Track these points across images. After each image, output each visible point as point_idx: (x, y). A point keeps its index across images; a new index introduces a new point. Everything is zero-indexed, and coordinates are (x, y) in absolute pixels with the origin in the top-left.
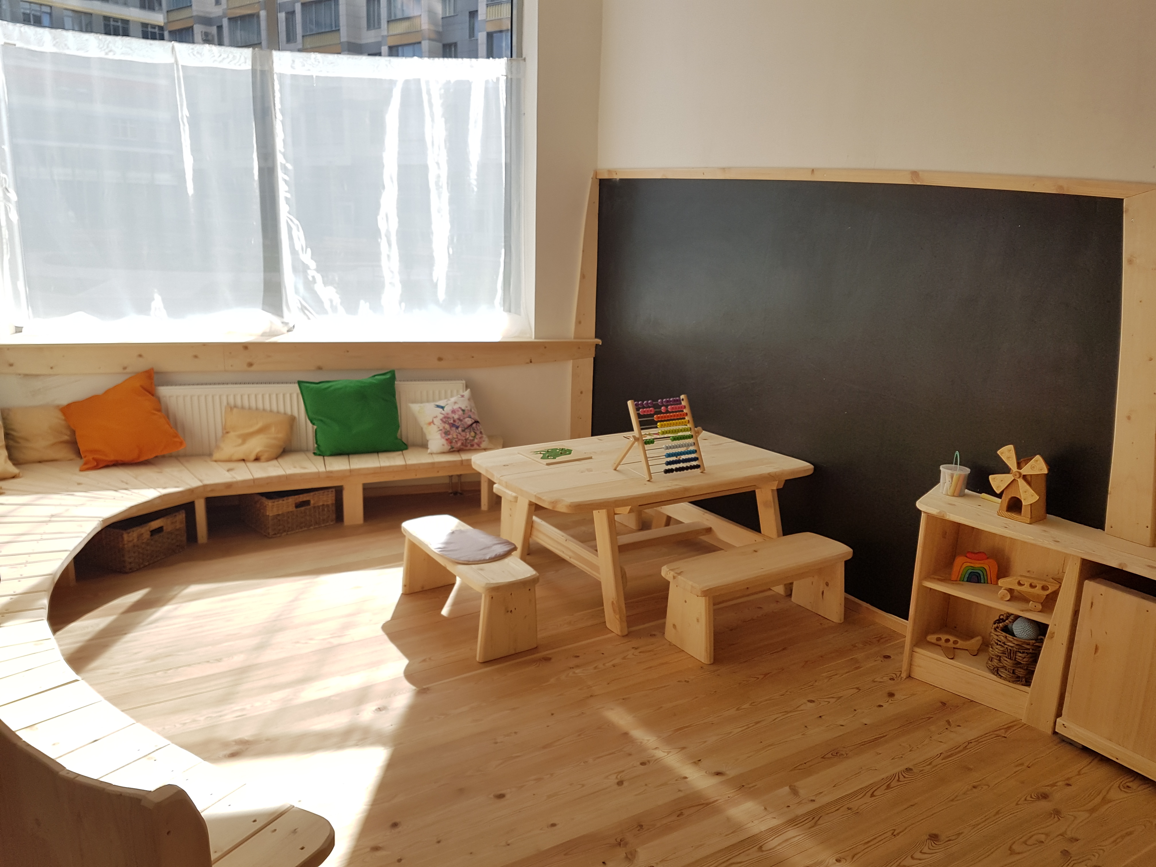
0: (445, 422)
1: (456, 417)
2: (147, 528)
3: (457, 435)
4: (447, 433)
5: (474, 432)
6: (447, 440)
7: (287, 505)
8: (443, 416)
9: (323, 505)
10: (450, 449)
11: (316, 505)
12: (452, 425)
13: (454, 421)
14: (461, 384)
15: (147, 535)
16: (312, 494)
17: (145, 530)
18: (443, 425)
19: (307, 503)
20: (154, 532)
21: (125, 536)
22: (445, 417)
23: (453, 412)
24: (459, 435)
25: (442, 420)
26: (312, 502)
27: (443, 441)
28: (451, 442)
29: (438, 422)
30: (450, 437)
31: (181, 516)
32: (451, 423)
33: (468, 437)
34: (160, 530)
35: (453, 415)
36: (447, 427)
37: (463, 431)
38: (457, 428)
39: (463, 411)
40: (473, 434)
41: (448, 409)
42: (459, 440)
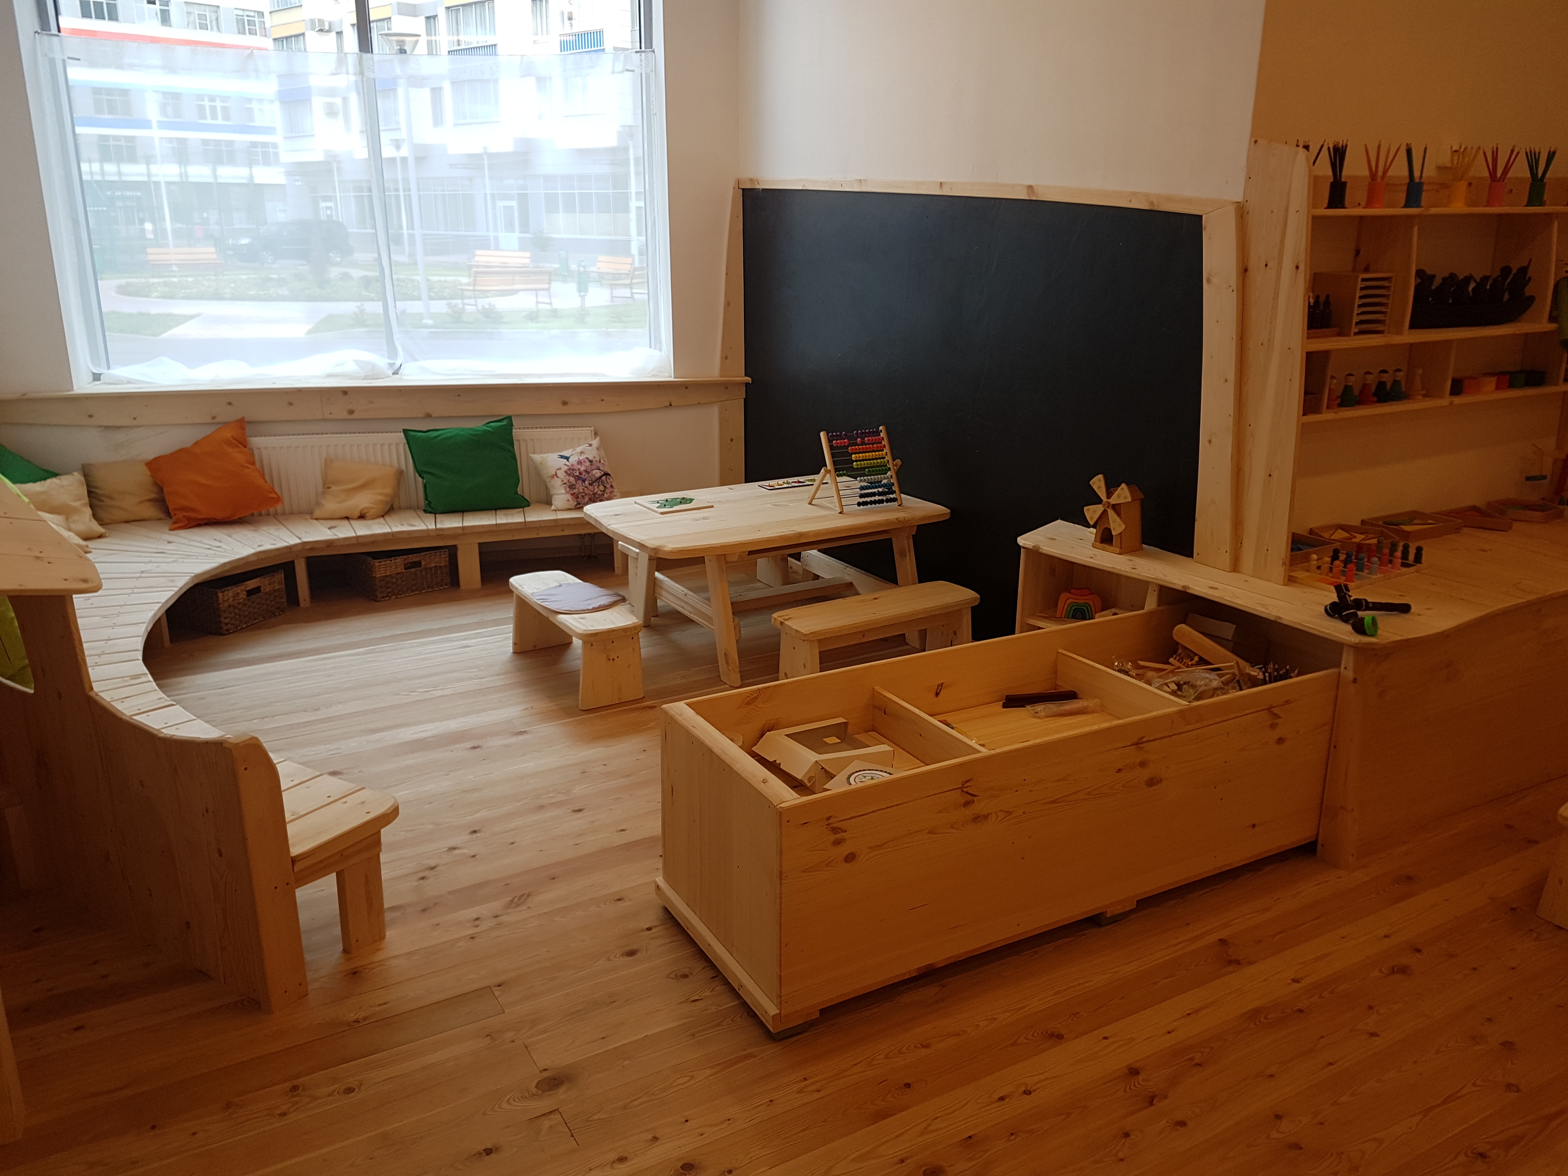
0: (569, 475)
1: (582, 468)
2: (243, 587)
3: (583, 489)
4: (572, 487)
6: (572, 494)
7: (396, 566)
8: (567, 468)
9: (436, 567)
10: (576, 505)
11: (428, 566)
12: (578, 478)
13: (580, 473)
14: (587, 431)
15: (243, 595)
16: (423, 554)
17: (241, 590)
18: (568, 477)
19: (417, 564)
20: (250, 593)
21: (220, 595)
22: (569, 469)
23: (579, 463)
24: (586, 489)
25: (566, 472)
26: (423, 563)
27: (569, 497)
28: (577, 498)
29: (561, 474)
30: (574, 491)
31: (280, 576)
32: (577, 476)
33: (596, 491)
34: (257, 590)
35: (579, 466)
36: (572, 479)
37: (591, 484)
38: (584, 481)
39: (591, 461)
40: (602, 488)
41: (573, 460)
42: (586, 494)
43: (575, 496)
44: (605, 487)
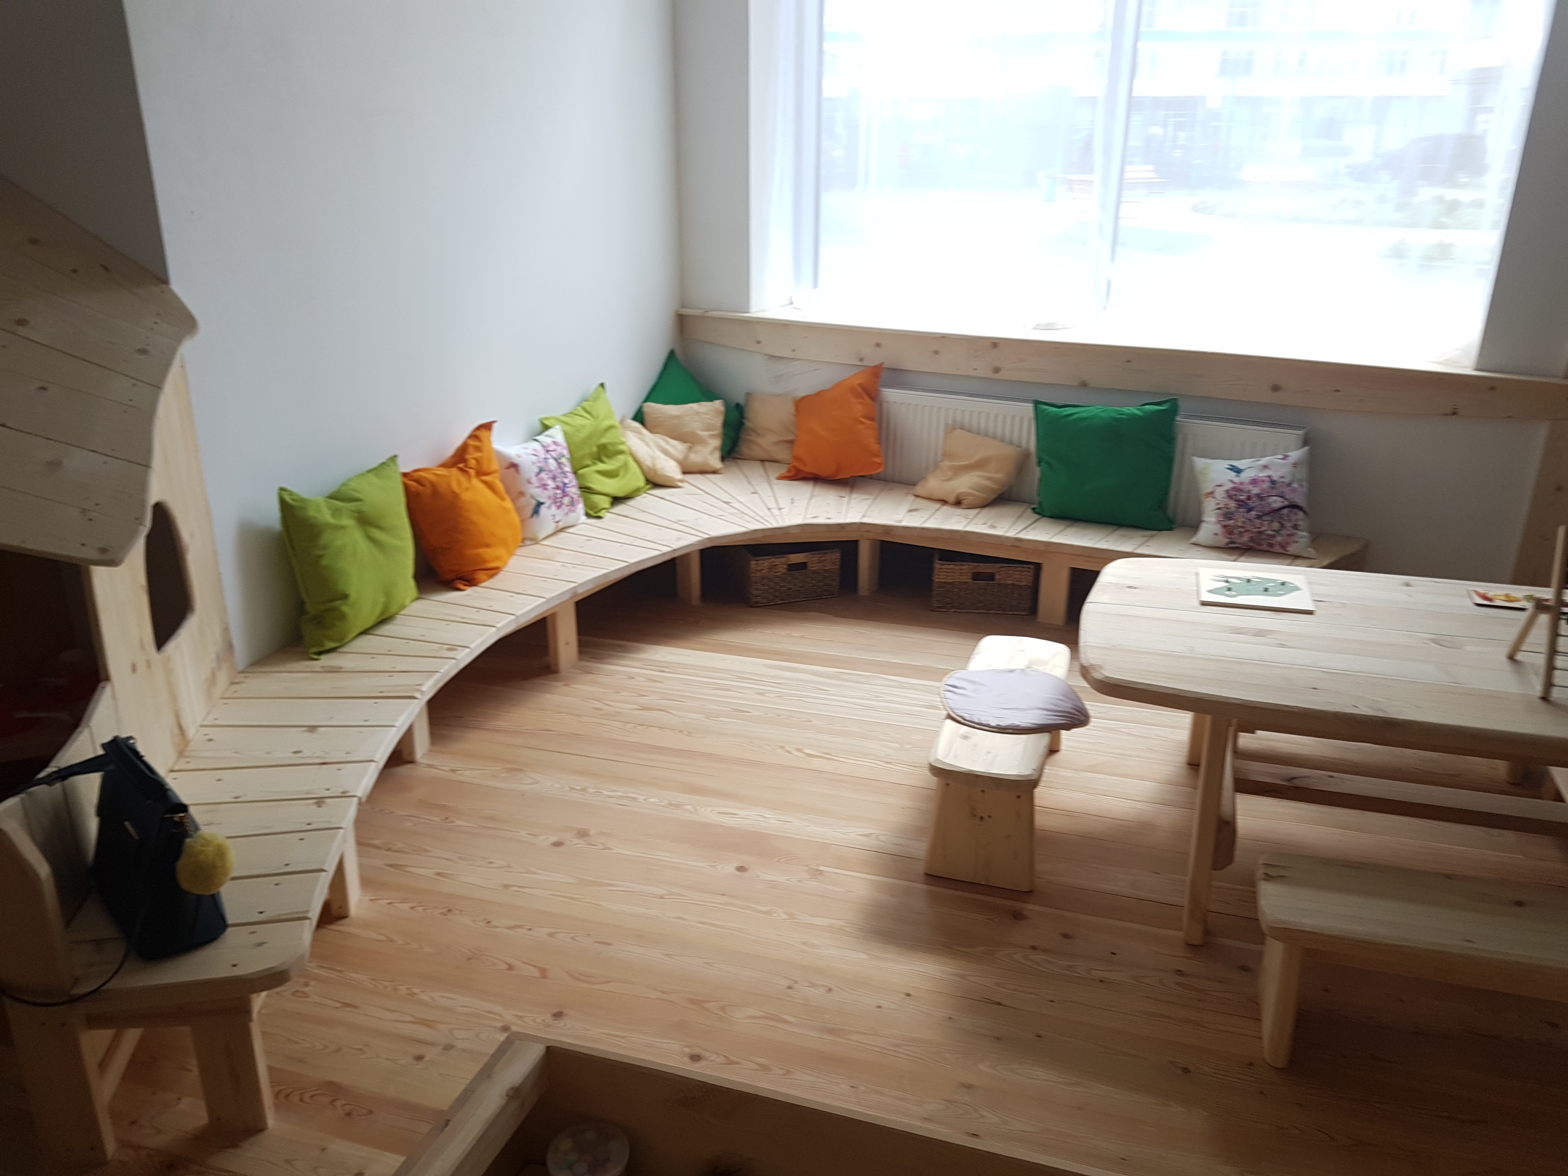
0: (1230, 497)
1: (1255, 491)
2: (783, 560)
3: (1244, 523)
4: (1228, 515)
5: (1280, 523)
6: (1225, 527)
7: (961, 573)
8: (1232, 485)
9: (1013, 585)
10: (1228, 544)
11: (1003, 582)
12: (1241, 504)
13: (1249, 498)
14: (1293, 436)
15: (782, 569)
16: (999, 565)
17: (781, 563)
18: (1227, 501)
19: (991, 577)
20: (792, 567)
21: (753, 563)
22: (1234, 489)
23: (1254, 482)
24: (1248, 522)
25: (1227, 491)
26: (997, 577)
27: (1218, 529)
28: (1231, 533)
29: (1220, 493)
30: (1231, 522)
31: (835, 556)
32: (1242, 501)
33: (1263, 528)
34: (803, 566)
35: (1251, 487)
36: (1232, 504)
37: (1259, 517)
38: (1250, 510)
39: (1273, 482)
40: (1276, 525)
41: (1246, 476)
42: (1247, 531)
43: (1228, 530)
44: (1283, 526)
